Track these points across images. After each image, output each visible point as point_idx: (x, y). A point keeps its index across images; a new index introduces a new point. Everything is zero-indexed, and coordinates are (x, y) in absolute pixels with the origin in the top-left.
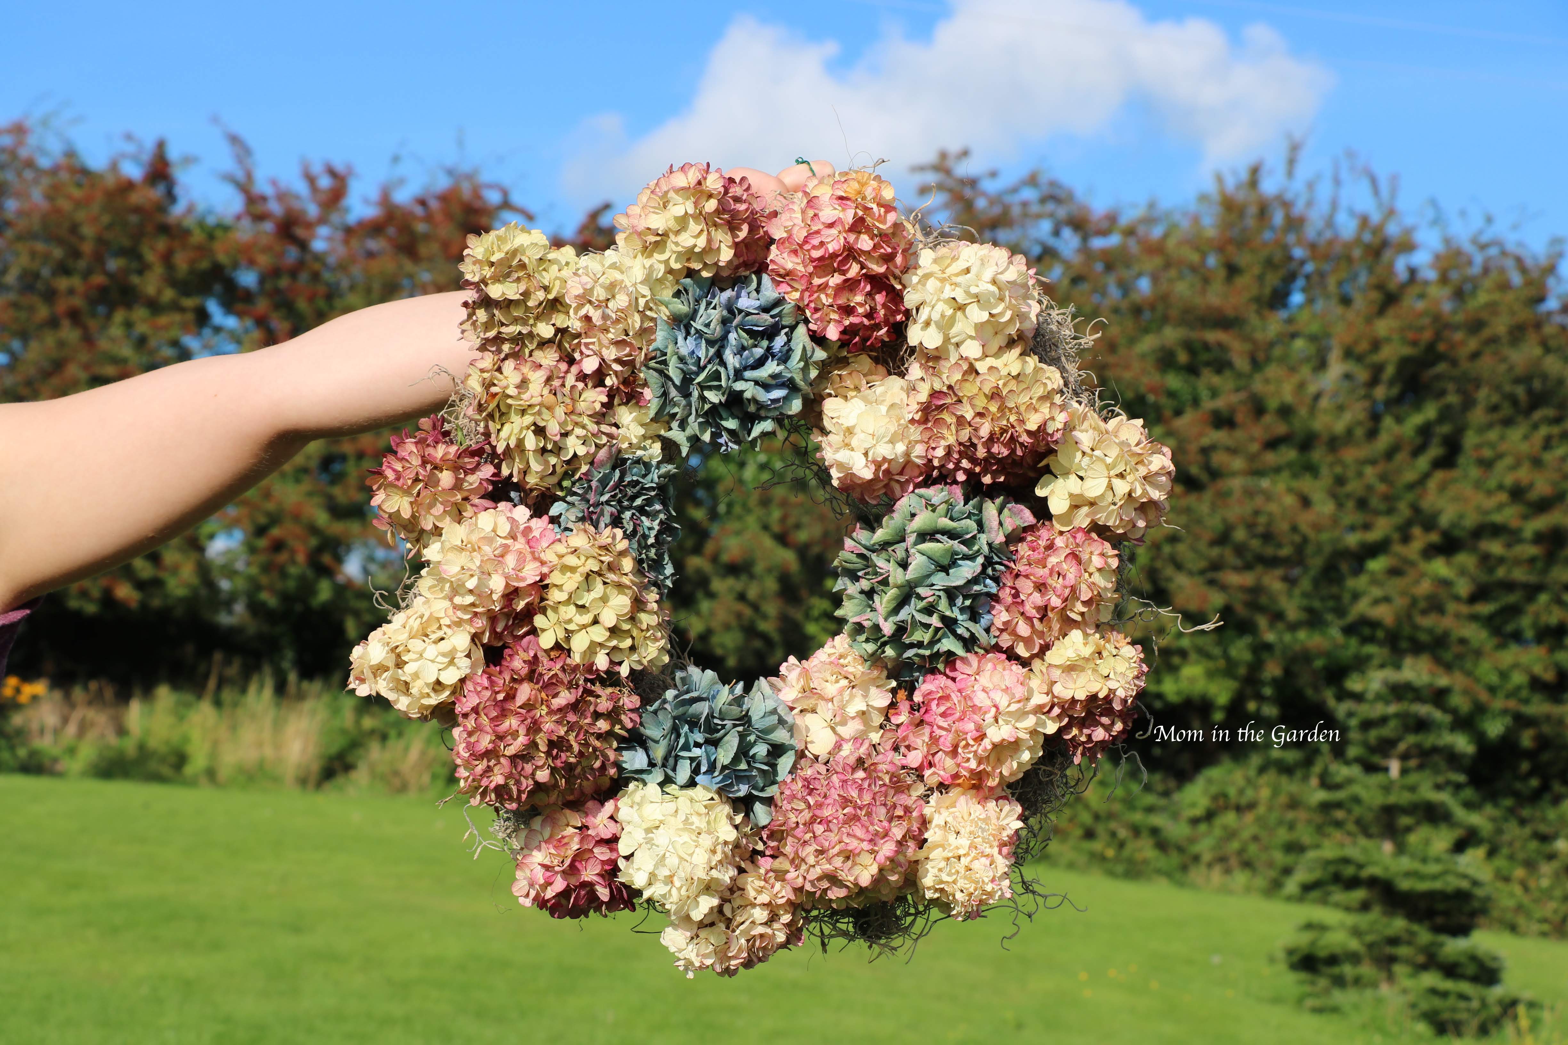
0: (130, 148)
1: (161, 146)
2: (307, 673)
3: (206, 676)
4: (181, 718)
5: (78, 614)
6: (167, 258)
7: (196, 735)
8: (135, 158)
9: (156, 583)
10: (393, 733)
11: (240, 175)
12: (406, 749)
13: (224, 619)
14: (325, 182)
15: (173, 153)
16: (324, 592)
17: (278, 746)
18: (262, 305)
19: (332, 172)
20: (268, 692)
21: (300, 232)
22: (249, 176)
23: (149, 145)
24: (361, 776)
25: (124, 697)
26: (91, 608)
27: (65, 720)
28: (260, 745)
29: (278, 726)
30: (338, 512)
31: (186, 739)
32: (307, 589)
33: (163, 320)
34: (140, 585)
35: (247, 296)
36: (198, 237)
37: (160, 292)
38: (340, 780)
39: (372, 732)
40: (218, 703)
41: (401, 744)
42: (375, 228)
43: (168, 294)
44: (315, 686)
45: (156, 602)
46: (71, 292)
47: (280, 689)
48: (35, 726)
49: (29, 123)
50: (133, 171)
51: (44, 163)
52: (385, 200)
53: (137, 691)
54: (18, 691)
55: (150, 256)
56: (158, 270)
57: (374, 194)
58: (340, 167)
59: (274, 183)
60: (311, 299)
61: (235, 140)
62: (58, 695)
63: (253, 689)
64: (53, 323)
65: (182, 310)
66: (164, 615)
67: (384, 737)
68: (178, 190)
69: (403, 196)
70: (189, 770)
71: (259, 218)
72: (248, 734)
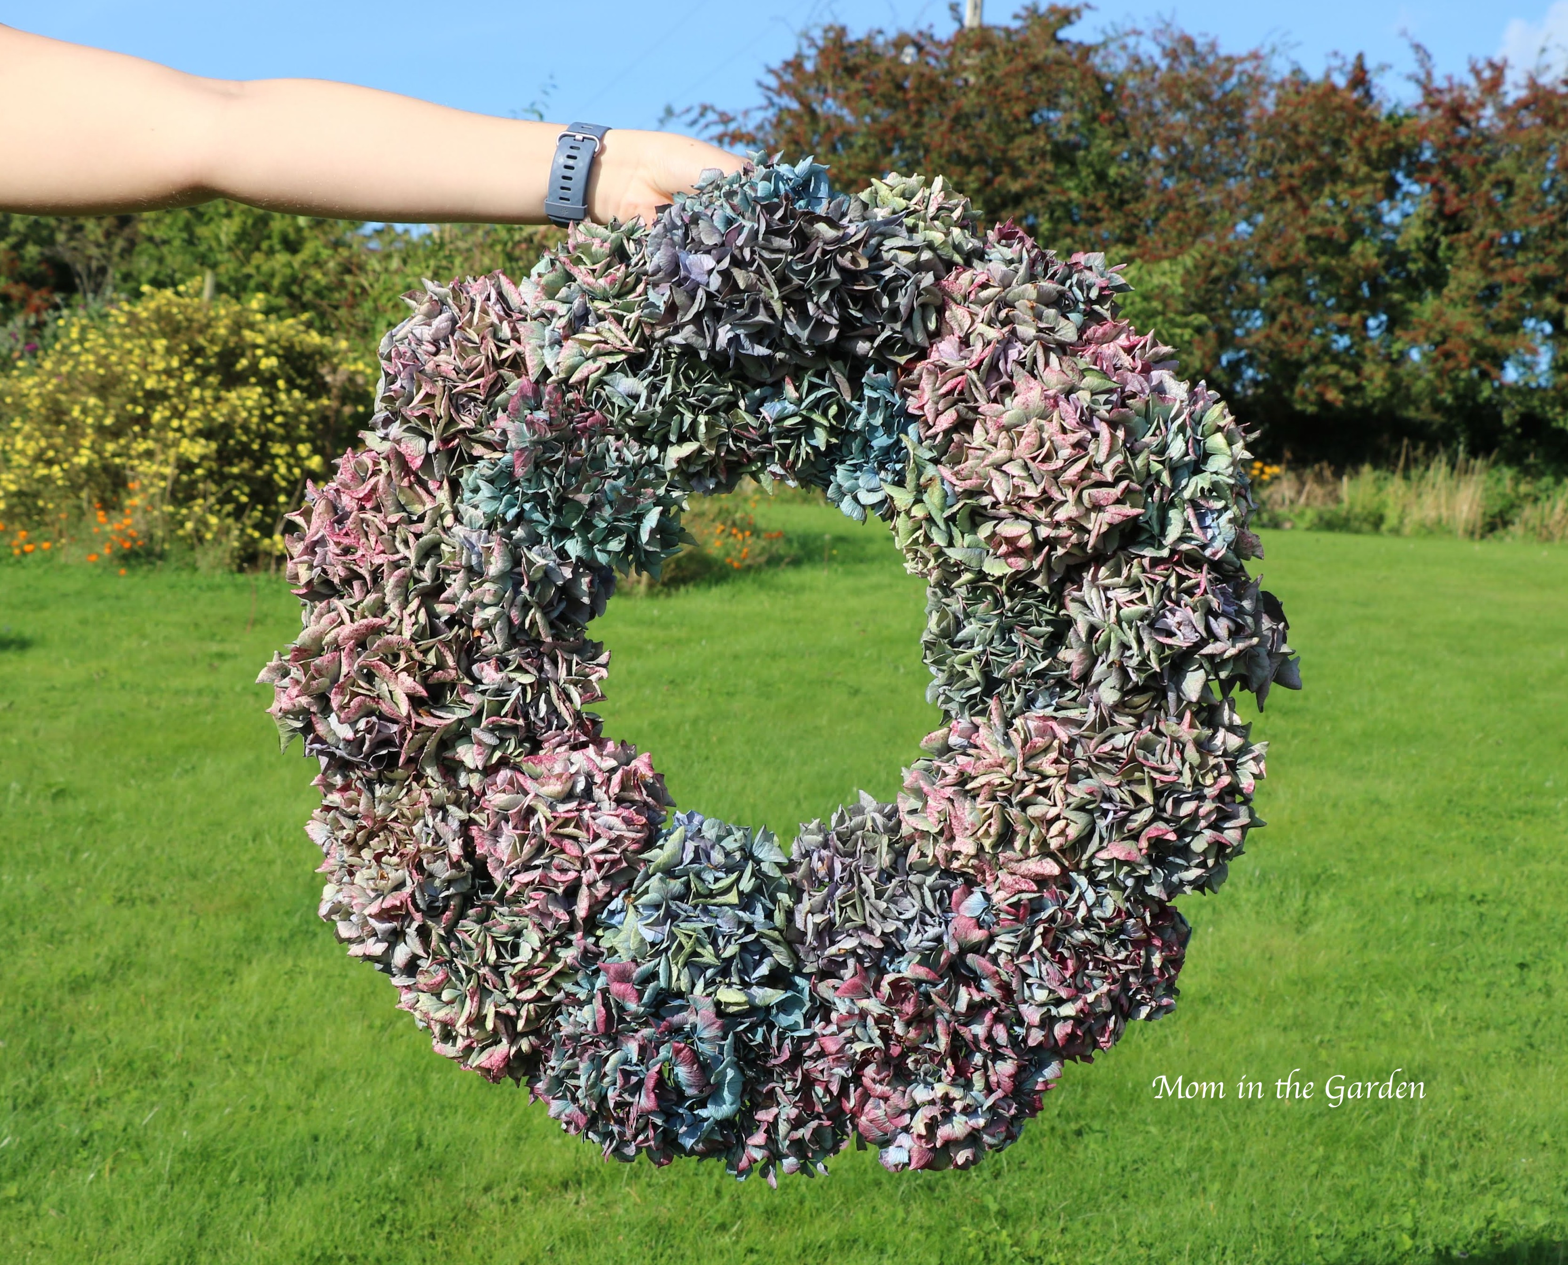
0: (1337, 63)
1: (1360, 57)
2: (1473, 452)
3: (1398, 456)
4: (1380, 489)
5: (1302, 413)
6: (1361, 143)
7: (1390, 501)
8: (1340, 69)
9: (1359, 388)
10: (1543, 496)
11: (1422, 76)
12: (1553, 508)
13: (1411, 413)
14: (1487, 74)
15: (1370, 63)
16: (1486, 391)
17: (1450, 507)
18: (1435, 174)
19: (1492, 65)
20: (1444, 469)
21: (1464, 114)
22: (1429, 75)
23: (1351, 59)
24: (1517, 529)
25: (1338, 475)
26: (1311, 409)
27: (1299, 493)
28: (1438, 507)
29: (1452, 493)
30: (1496, 328)
31: (1384, 504)
32: (1473, 387)
33: (1359, 190)
34: (1345, 390)
35: (1426, 167)
36: (1384, 125)
37: (1357, 169)
38: (1499, 533)
39: (1527, 496)
40: (1406, 477)
41: (1548, 506)
42: (1524, 105)
43: (1364, 170)
44: (1479, 463)
45: (1358, 403)
46: (1291, 176)
47: (1453, 465)
48: (1277, 497)
49: (1264, 51)
50: (1340, 81)
51: (1277, 78)
52: (1533, 84)
53: (1349, 470)
54: (1262, 472)
55: (1350, 143)
56: (1355, 152)
57: (1523, 81)
58: (1497, 59)
59: (1449, 78)
60: (1473, 165)
61: (1418, 47)
62: (1291, 475)
63: (1433, 466)
64: (1279, 198)
65: (1376, 181)
66: (1366, 410)
67: (1536, 500)
68: (1375, 92)
69: (1545, 80)
70: (1384, 527)
71: (1434, 107)
72: (1428, 499)
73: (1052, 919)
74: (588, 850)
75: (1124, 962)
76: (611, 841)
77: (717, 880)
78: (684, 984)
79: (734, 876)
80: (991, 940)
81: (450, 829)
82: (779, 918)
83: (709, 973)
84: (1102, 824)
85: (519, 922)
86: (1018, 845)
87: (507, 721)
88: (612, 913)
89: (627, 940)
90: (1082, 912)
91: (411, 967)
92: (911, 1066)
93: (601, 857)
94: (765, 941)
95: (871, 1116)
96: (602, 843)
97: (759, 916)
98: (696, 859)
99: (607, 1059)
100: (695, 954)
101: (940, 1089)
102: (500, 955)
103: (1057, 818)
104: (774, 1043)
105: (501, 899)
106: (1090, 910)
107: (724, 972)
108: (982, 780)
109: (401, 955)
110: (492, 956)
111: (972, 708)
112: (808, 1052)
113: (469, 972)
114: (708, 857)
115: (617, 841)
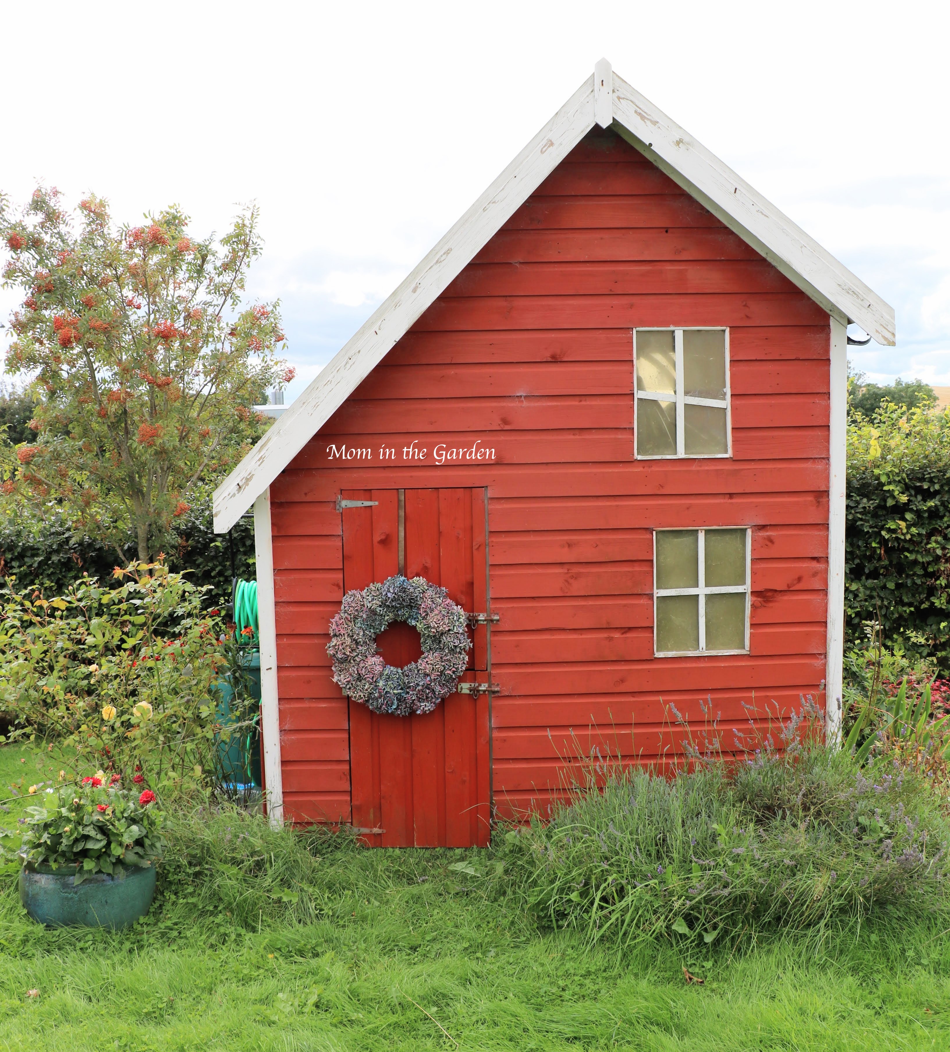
81: (355, 670)
91: (350, 688)
109: (348, 687)
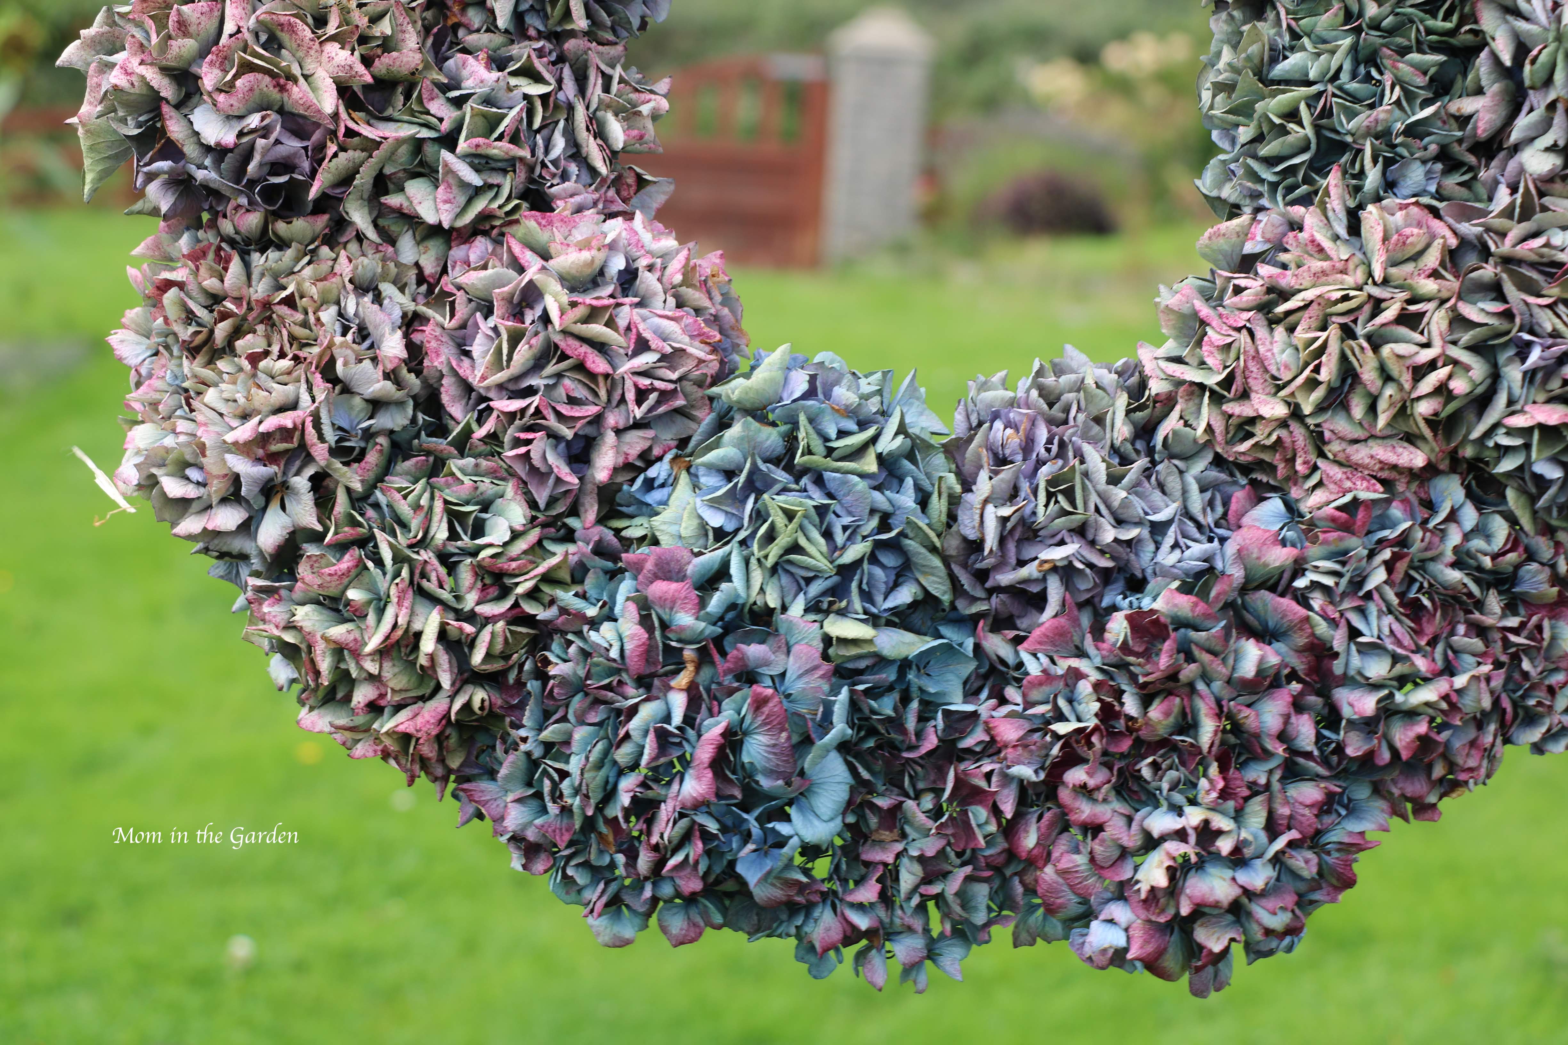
73: (1403, 541)
74: (626, 367)
75: (1516, 631)
76: (664, 358)
77: (842, 434)
78: (773, 601)
79: (871, 432)
80: (1298, 570)
82: (938, 506)
83: (815, 589)
84: (1514, 374)
85: (487, 486)
86: (1358, 410)
87: (500, 149)
88: (649, 485)
89: (678, 521)
90: (1454, 537)
92: (1146, 773)
93: (645, 382)
94: (911, 545)
95: (1064, 864)
96: (647, 359)
97: (907, 499)
98: (811, 393)
99: (633, 711)
100: (795, 548)
101: (1194, 817)
102: (453, 535)
103: (1432, 365)
104: (911, 723)
105: (462, 445)
106: (1467, 537)
107: (838, 591)
108: (1309, 295)
109: (271, 532)
110: (441, 533)
111: (1290, 189)
112: (968, 743)
113: (399, 559)
114: (828, 396)
115: (670, 358)
